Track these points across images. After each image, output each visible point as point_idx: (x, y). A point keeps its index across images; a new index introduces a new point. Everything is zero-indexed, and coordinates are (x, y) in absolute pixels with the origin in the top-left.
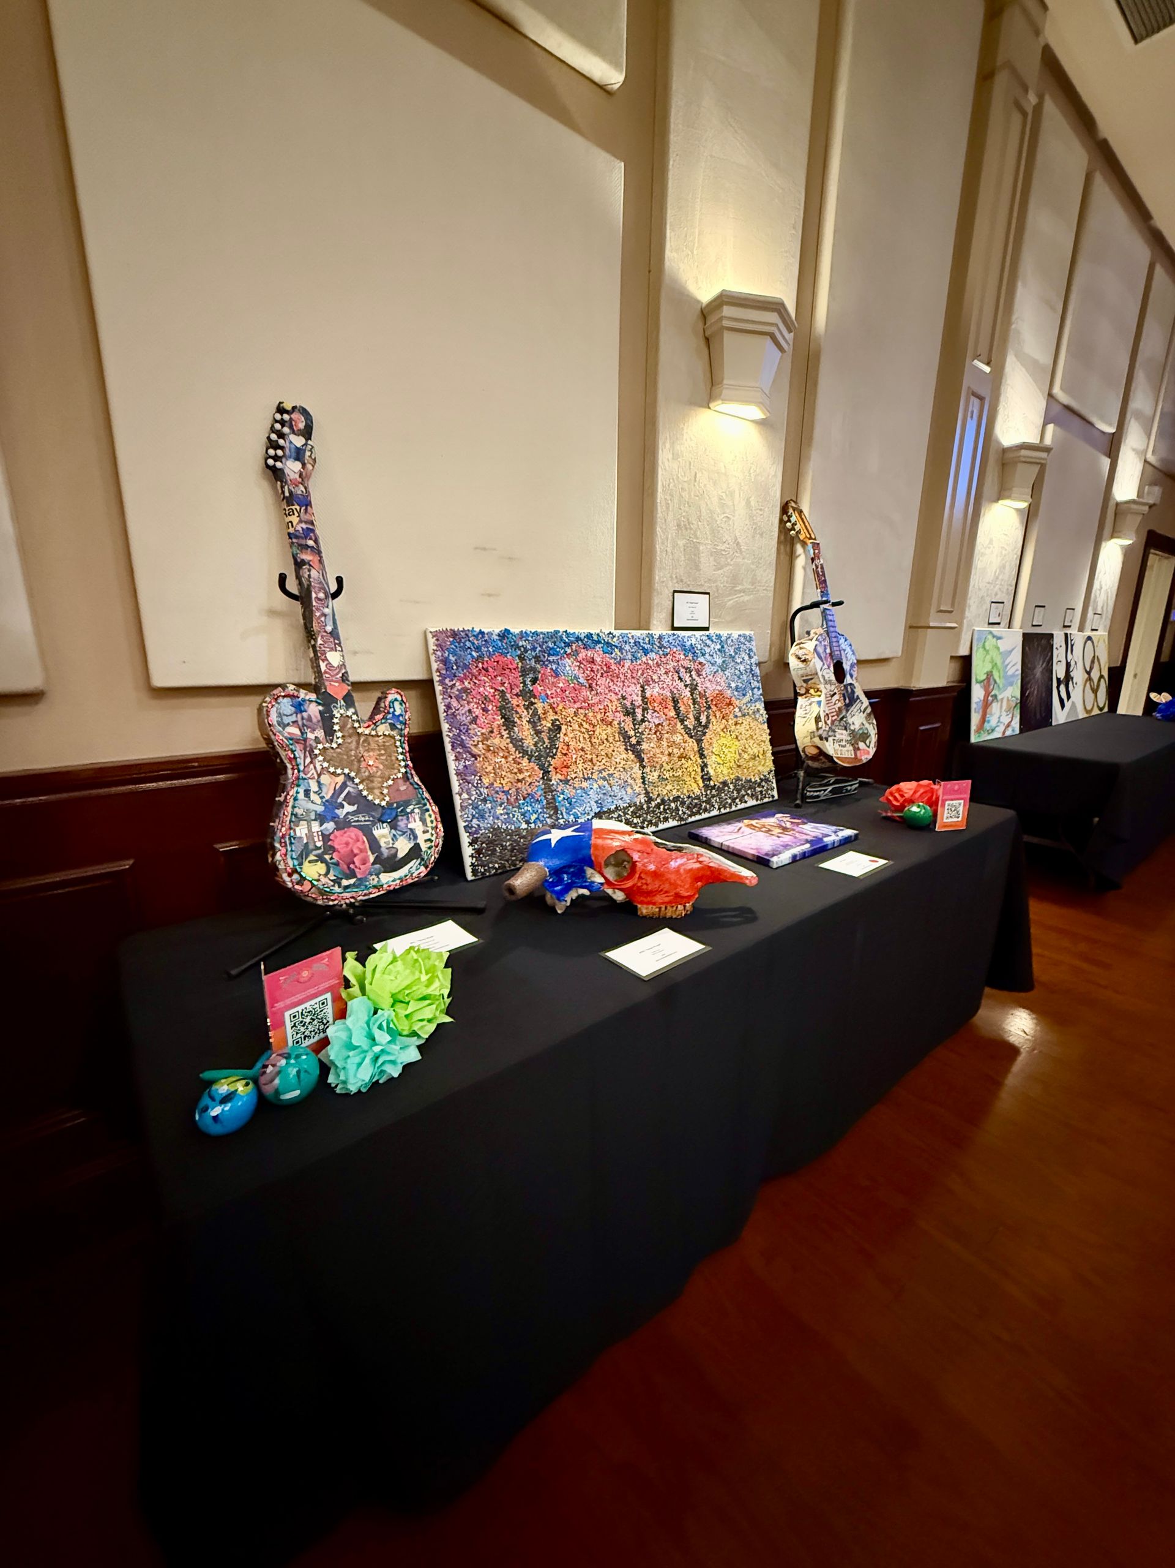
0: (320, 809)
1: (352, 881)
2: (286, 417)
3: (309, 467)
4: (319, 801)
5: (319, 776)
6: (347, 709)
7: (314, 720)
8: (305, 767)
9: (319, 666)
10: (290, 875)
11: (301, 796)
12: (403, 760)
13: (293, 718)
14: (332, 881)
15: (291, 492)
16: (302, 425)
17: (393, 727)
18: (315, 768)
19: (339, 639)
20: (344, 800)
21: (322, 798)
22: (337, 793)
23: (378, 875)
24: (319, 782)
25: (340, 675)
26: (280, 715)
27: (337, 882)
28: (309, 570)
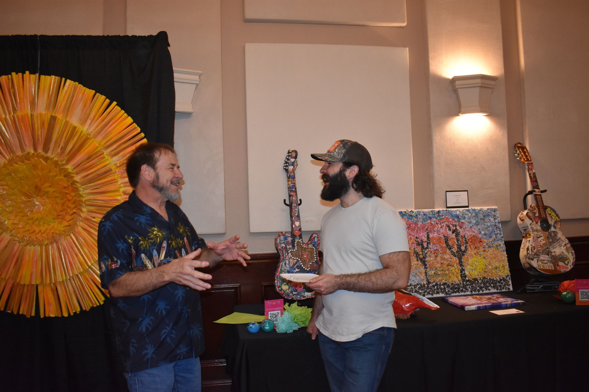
0: (289, 269)
1: (296, 293)
2: (290, 154)
3: (296, 167)
4: (288, 267)
5: (289, 259)
6: (300, 240)
7: (289, 242)
8: (285, 256)
9: (293, 226)
10: (278, 287)
11: (284, 264)
12: (316, 257)
13: (284, 241)
14: (290, 292)
15: (289, 175)
16: (294, 155)
17: (314, 245)
18: (288, 257)
19: (300, 218)
20: (296, 267)
21: (290, 266)
22: (294, 265)
23: (304, 292)
24: (289, 261)
25: (298, 229)
26: (280, 240)
27: (292, 292)
28: (293, 198)
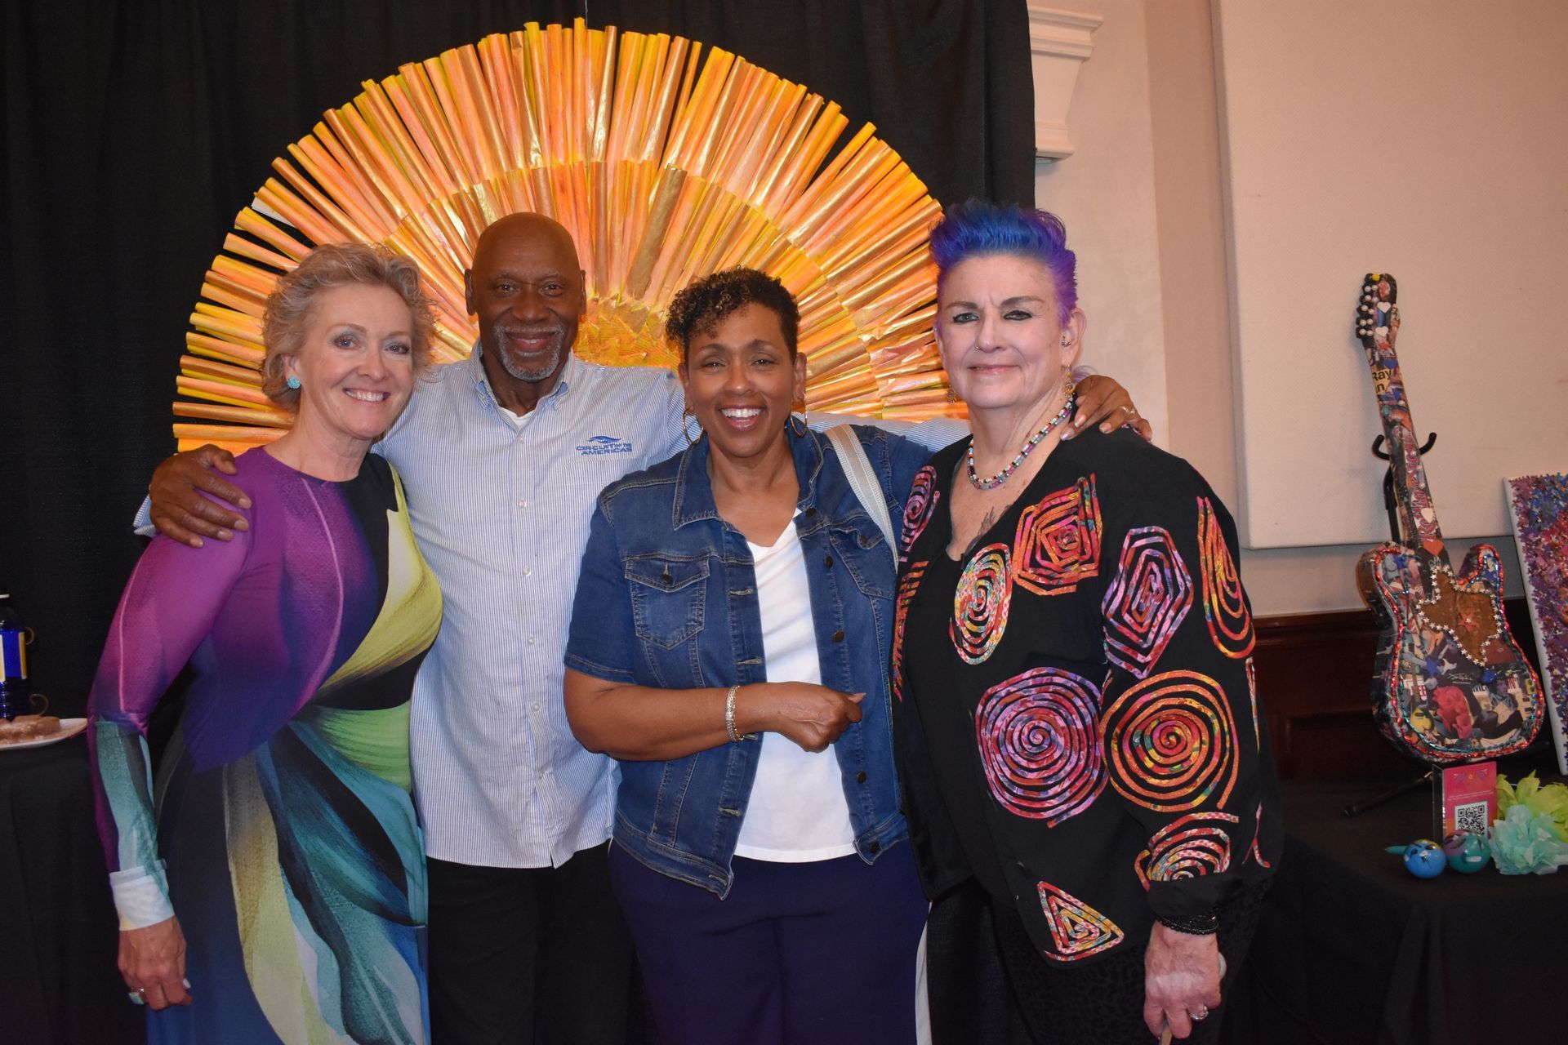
0: (1424, 664)
1: (1455, 741)
2: (1375, 287)
3: (1395, 329)
4: (1422, 656)
5: (1421, 630)
6: (1443, 566)
7: (1415, 576)
8: (1408, 621)
9: (1413, 523)
10: (1400, 725)
11: (1406, 649)
12: (1500, 621)
13: (1396, 574)
14: (1436, 737)
15: (1380, 357)
16: (1387, 292)
17: (1488, 585)
18: (1417, 623)
19: (1430, 496)
20: (1444, 657)
21: (1425, 653)
22: (1438, 649)
23: (1479, 739)
24: (1421, 637)
25: (1434, 531)
26: (1385, 571)
27: (1441, 739)
28: (1401, 430)
